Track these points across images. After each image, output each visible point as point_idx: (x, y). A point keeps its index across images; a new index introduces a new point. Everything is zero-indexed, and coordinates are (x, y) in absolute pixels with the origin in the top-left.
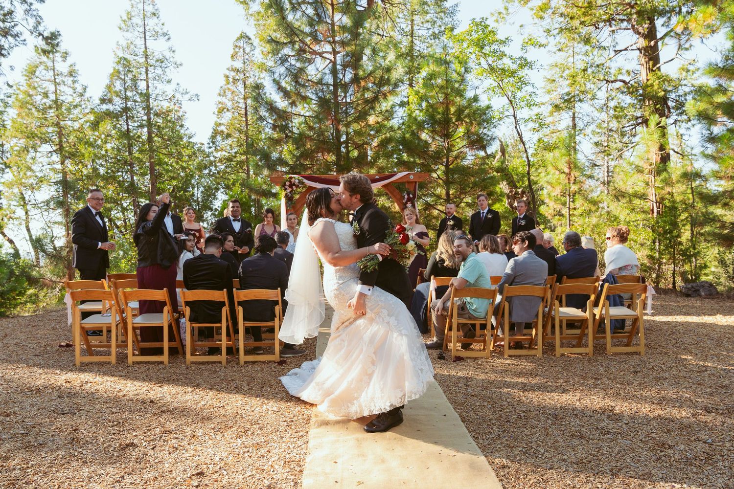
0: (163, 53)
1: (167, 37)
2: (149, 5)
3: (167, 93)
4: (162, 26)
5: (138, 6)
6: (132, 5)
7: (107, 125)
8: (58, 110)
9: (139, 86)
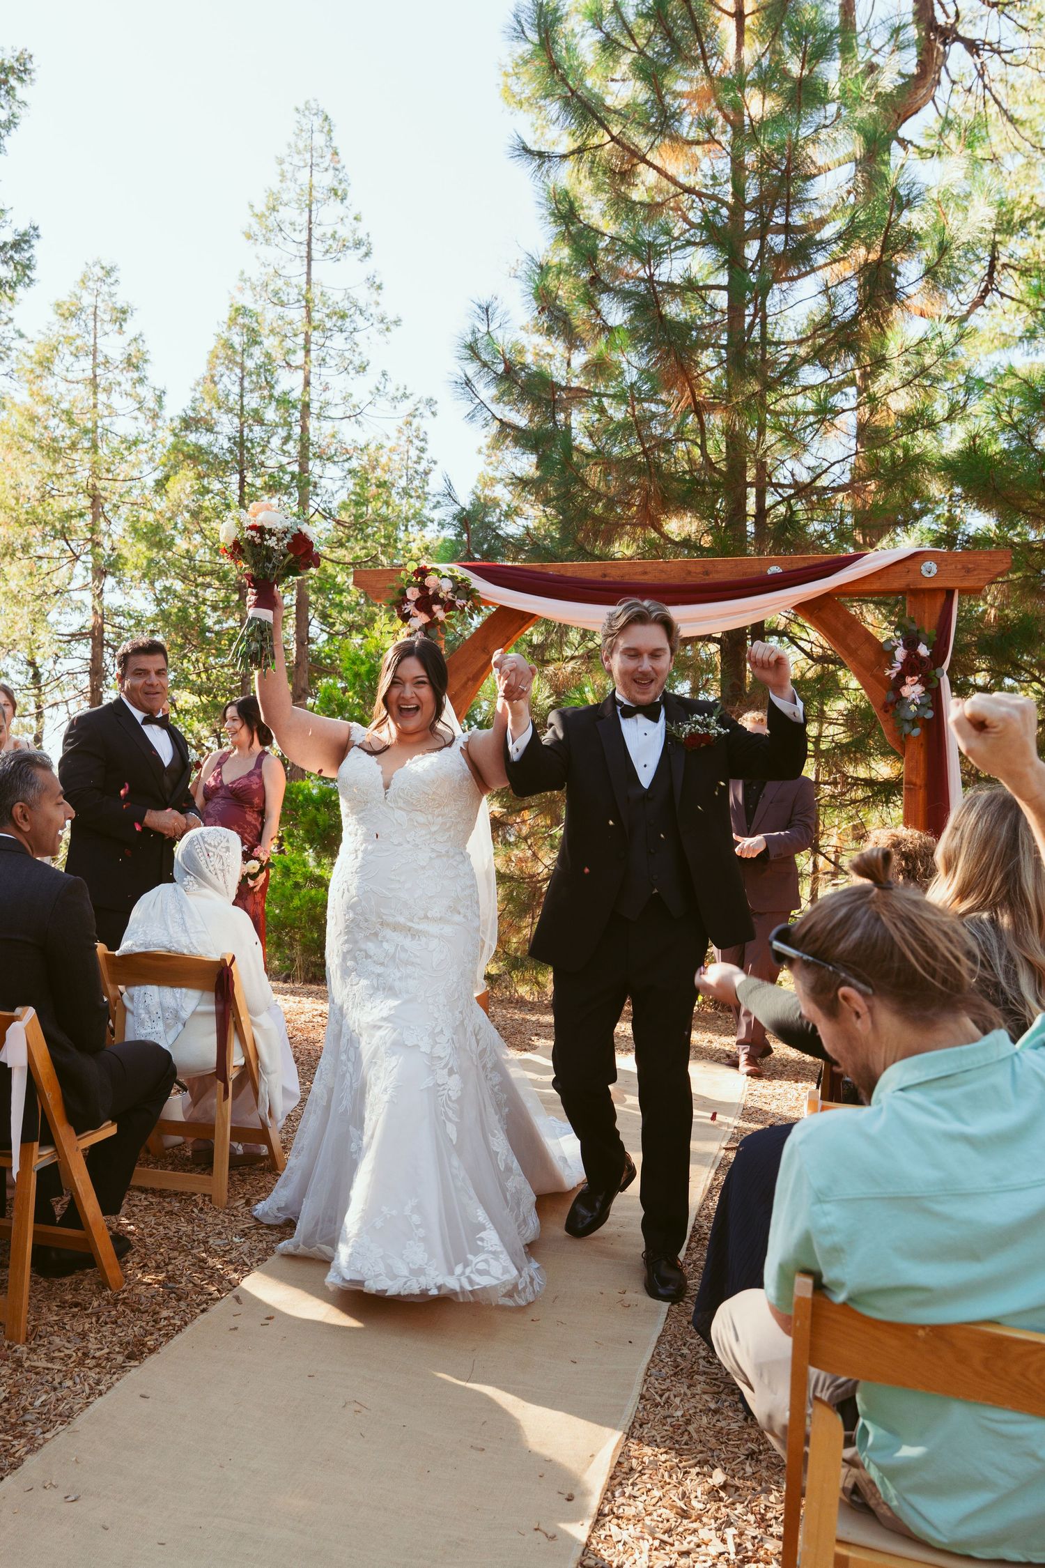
1: (363, 250)
2: (327, 170)
3: (354, 400)
4: (354, 222)
5: (298, 175)
6: (283, 175)
7: (183, 484)
8: (95, 452)
9: (277, 382)
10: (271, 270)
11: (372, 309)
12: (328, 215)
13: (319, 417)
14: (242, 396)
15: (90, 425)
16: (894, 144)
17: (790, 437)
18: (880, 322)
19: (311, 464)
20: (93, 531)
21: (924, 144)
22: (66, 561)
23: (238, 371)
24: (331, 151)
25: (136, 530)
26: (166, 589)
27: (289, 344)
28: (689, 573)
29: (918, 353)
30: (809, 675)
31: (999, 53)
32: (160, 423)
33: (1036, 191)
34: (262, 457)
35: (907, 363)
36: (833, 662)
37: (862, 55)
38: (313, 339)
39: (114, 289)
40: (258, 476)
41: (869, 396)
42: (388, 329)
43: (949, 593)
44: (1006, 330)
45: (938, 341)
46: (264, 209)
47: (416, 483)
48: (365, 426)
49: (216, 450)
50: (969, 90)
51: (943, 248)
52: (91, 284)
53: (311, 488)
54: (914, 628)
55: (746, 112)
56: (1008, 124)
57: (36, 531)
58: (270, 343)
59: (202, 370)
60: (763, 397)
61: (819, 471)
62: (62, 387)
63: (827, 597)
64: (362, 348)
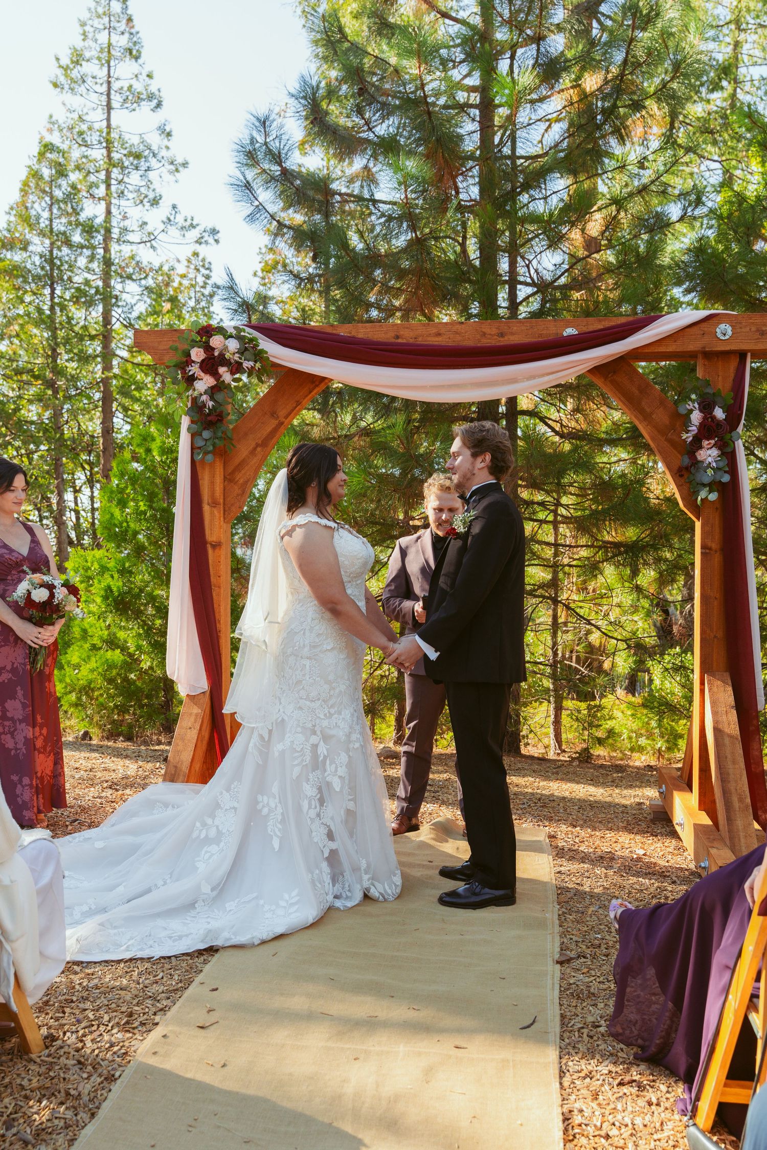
0: (146, 138)
1: (155, 102)
2: (123, 33)
3: (149, 228)
4: (147, 79)
5: (98, 36)
9: (82, 209)
10: (76, 116)
11: (164, 153)
12: (124, 70)
13: (119, 241)
14: (51, 221)
19: (113, 281)
23: (48, 199)
24: (126, 17)
27: (92, 178)
34: (70, 274)
38: (113, 176)
40: (66, 289)
42: (177, 170)
46: (69, 62)
47: (203, 304)
48: (159, 251)
49: (29, 266)
53: (114, 300)
58: (74, 177)
59: (15, 196)
64: (156, 184)
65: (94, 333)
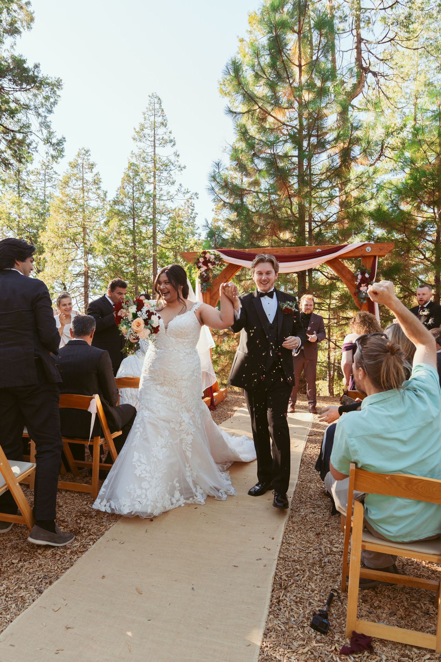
0: (170, 158)
1: (173, 143)
2: (160, 116)
3: (171, 194)
4: (169, 134)
5: (150, 118)
6: (145, 118)
7: (114, 223)
8: (84, 213)
9: (145, 188)
10: (142, 150)
11: (176, 163)
12: (161, 131)
13: (159, 200)
14: (133, 193)
15: (82, 204)
16: (350, 107)
17: (319, 206)
18: (348, 168)
19: (157, 215)
20: (84, 239)
21: (359, 107)
22: (74, 250)
23: (132, 184)
24: (161, 110)
25: (98, 239)
26: (110, 258)
27: (148, 175)
28: (291, 252)
29: (361, 178)
30: (327, 283)
31: (384, 76)
32: (106, 203)
33: (396, 122)
34: (140, 214)
35: (356, 181)
36: (335, 279)
37: (339, 77)
38: (156, 173)
39: (89, 157)
40: (139, 220)
41: (345, 191)
42: (181, 170)
43: (375, 257)
44: (386, 168)
45: (367, 174)
46: (139, 130)
47: (191, 221)
48: (175, 202)
49: (125, 211)
50: (374, 89)
51: (369, 143)
52: (81, 156)
53: (157, 224)
54: (364, 268)
55: (303, 98)
56: (387, 100)
57: (65, 240)
58: (142, 175)
59: (119, 184)
60: (311, 193)
61: (329, 217)
62: (72, 191)
63: (336, 259)
64: (173, 176)
65: (149, 236)
